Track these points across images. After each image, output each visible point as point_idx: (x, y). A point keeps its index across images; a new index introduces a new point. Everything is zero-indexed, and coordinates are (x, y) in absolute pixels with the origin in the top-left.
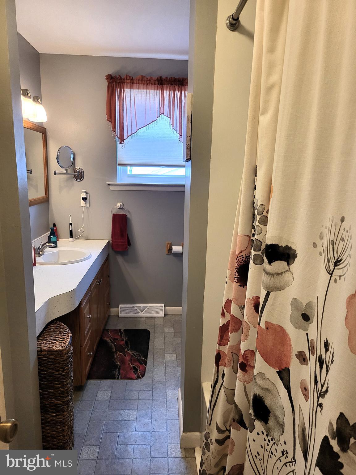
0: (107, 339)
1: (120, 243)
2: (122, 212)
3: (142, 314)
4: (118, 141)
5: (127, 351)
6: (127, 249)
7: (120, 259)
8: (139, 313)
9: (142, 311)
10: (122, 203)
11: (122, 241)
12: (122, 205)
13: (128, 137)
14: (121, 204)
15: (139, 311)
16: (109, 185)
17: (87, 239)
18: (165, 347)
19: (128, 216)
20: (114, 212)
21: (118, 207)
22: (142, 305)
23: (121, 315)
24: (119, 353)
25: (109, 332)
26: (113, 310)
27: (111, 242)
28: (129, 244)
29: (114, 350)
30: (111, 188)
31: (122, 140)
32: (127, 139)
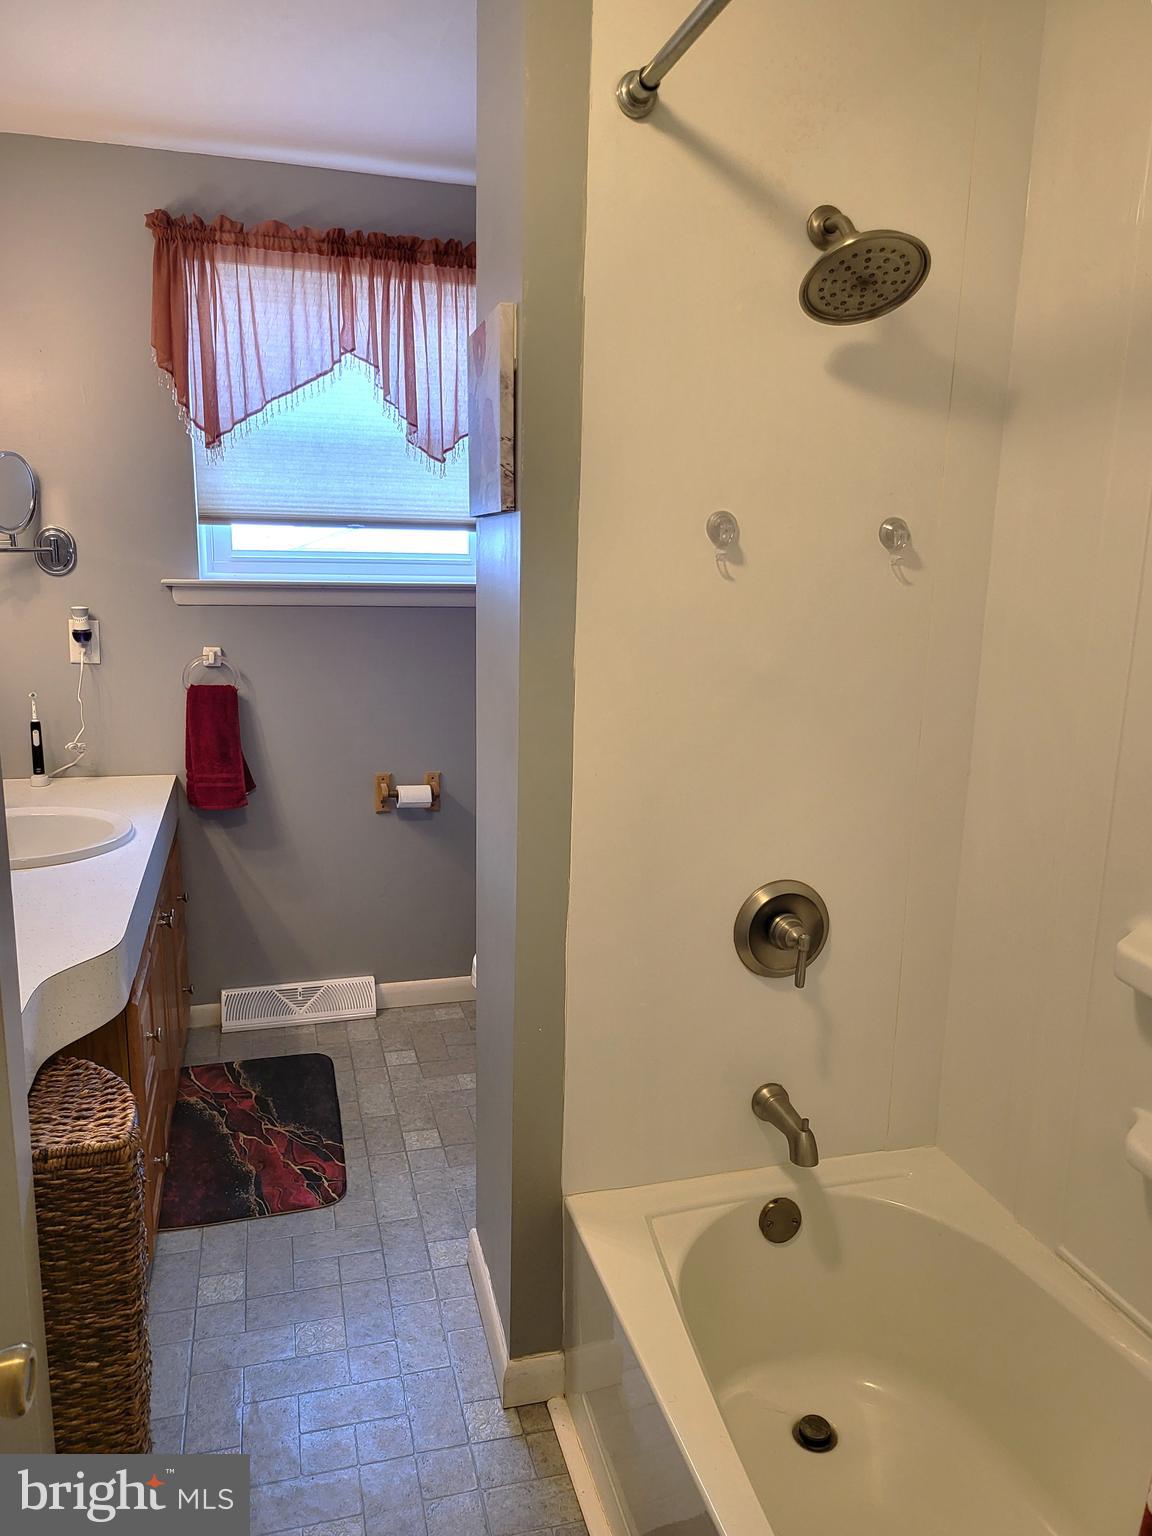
0: (193, 1100)
1: (219, 785)
2: (220, 680)
3: (303, 1015)
4: (198, 437)
5: (270, 1126)
6: (245, 802)
7: (217, 837)
8: (290, 1012)
9: (300, 1004)
10: (218, 649)
11: (224, 775)
12: (220, 654)
13: (234, 424)
14: (215, 653)
15: (291, 1005)
16: (170, 587)
17: (96, 774)
18: (396, 1110)
19: (242, 691)
20: (193, 680)
21: (205, 663)
22: (300, 986)
23: (228, 1025)
24: (242, 1136)
25: (192, 1076)
26: (200, 1012)
27: (184, 781)
28: (250, 785)
29: (226, 1130)
30: (178, 597)
31: (214, 436)
32: (230, 431)
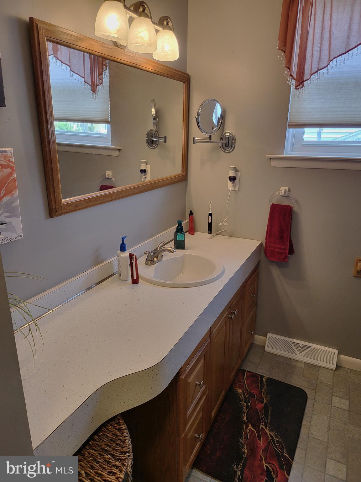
0: (240, 391)
1: (277, 250)
2: (286, 203)
3: (299, 356)
4: (294, 83)
5: (264, 427)
6: (287, 260)
7: (275, 271)
8: (294, 353)
9: (300, 351)
10: (287, 188)
11: (280, 246)
12: (287, 190)
13: (312, 75)
14: (285, 191)
15: (296, 350)
16: (271, 159)
17: (232, 236)
18: (328, 439)
19: (295, 208)
20: (274, 202)
21: (281, 194)
22: (302, 343)
23: (267, 349)
24: (250, 427)
25: (245, 377)
26: (258, 338)
27: (264, 244)
28: (292, 251)
29: (245, 418)
30: (273, 163)
31: (300, 81)
32: (309, 79)
